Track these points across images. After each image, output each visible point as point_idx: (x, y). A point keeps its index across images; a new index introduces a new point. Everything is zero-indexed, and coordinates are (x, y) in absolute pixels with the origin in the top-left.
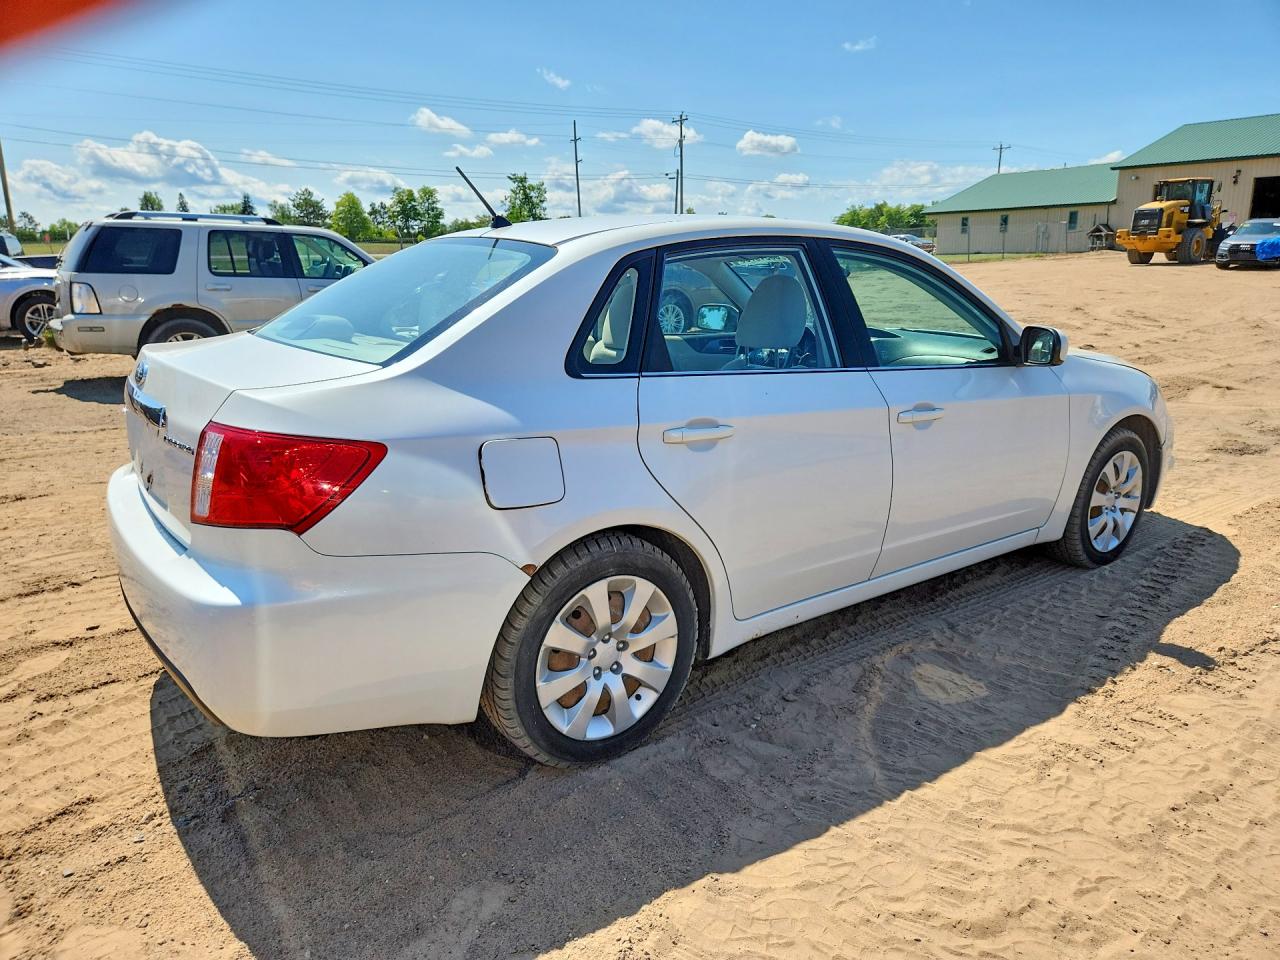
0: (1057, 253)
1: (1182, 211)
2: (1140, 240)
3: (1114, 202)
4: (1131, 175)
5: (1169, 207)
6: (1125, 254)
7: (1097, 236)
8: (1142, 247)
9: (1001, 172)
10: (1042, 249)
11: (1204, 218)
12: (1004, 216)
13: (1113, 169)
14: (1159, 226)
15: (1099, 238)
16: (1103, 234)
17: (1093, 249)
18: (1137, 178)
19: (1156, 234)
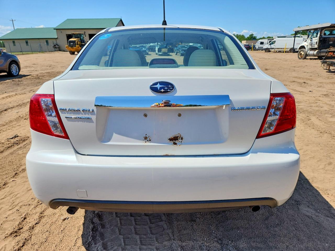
0: (46, 52)
1: (79, 41)
2: (72, 48)
3: (57, 38)
4: (59, 31)
5: (76, 40)
6: (68, 52)
7: (55, 47)
8: (73, 50)
9: (15, 29)
10: (41, 51)
11: (84, 43)
12: (27, 41)
13: (54, 29)
14: (76, 45)
15: (56, 48)
16: (57, 47)
17: (55, 51)
18: (61, 32)
19: (75, 47)
